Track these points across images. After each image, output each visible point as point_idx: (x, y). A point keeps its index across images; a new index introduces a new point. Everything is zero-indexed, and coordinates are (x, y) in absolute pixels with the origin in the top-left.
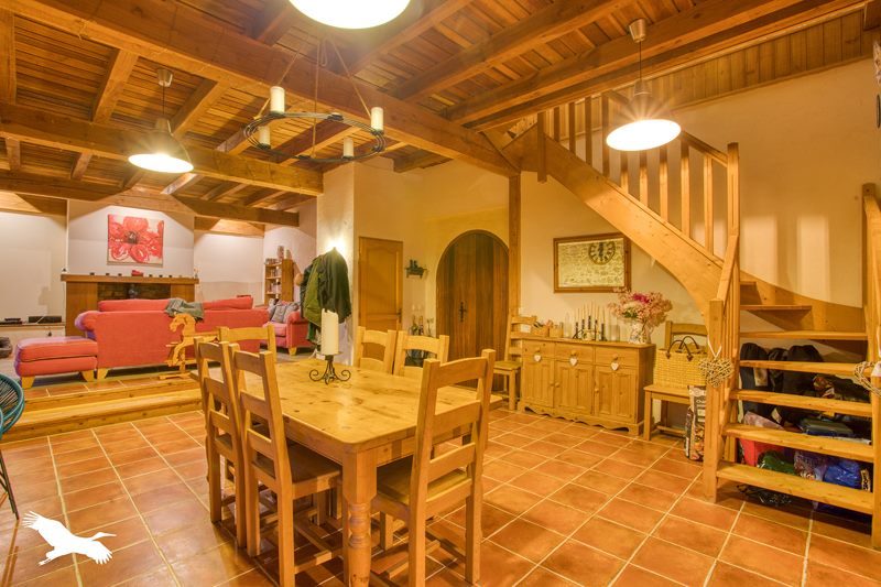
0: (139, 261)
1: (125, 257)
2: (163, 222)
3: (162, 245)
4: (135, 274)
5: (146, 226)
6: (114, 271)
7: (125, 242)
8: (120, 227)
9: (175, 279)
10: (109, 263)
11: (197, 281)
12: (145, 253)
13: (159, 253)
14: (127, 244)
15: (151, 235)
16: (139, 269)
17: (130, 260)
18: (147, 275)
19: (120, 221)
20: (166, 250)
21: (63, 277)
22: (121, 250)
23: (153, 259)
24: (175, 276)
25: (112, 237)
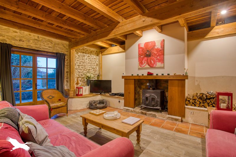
0: (152, 67)
1: (145, 64)
2: (164, 40)
3: (164, 54)
4: (150, 74)
5: (155, 45)
7: (145, 57)
8: (143, 49)
9: (172, 76)
10: (139, 69)
11: (186, 77)
12: (154, 61)
13: (162, 61)
15: (158, 50)
16: (151, 71)
17: (147, 66)
18: (155, 75)
19: (143, 46)
20: (166, 57)
21: (123, 77)
22: (143, 61)
23: (159, 64)
24: (172, 74)
25: (140, 55)
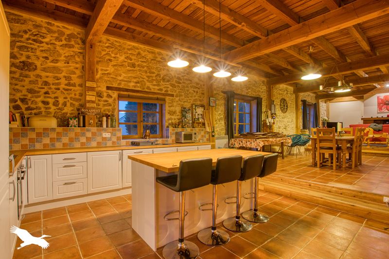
1: (384, 110)
6: (380, 116)
8: (382, 100)
10: (378, 113)
14: (385, 106)
17: (387, 111)
19: (382, 98)
21: (362, 119)
22: (383, 108)
25: (379, 104)
